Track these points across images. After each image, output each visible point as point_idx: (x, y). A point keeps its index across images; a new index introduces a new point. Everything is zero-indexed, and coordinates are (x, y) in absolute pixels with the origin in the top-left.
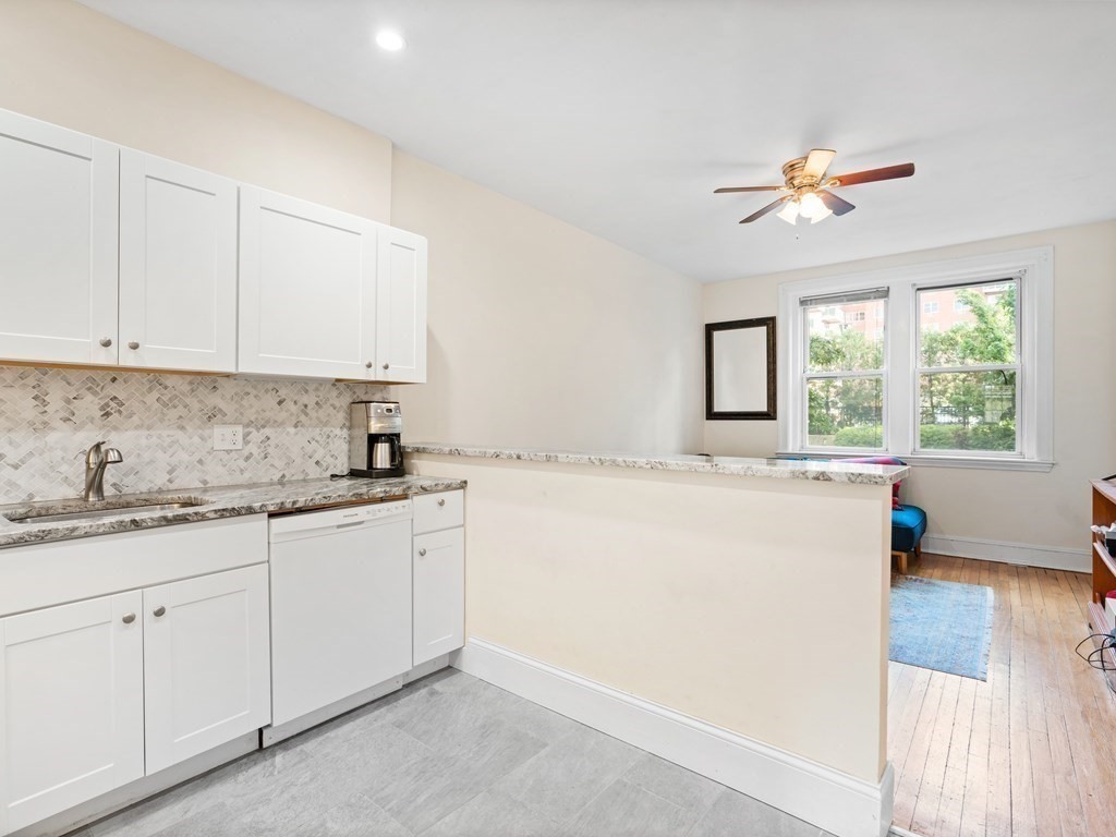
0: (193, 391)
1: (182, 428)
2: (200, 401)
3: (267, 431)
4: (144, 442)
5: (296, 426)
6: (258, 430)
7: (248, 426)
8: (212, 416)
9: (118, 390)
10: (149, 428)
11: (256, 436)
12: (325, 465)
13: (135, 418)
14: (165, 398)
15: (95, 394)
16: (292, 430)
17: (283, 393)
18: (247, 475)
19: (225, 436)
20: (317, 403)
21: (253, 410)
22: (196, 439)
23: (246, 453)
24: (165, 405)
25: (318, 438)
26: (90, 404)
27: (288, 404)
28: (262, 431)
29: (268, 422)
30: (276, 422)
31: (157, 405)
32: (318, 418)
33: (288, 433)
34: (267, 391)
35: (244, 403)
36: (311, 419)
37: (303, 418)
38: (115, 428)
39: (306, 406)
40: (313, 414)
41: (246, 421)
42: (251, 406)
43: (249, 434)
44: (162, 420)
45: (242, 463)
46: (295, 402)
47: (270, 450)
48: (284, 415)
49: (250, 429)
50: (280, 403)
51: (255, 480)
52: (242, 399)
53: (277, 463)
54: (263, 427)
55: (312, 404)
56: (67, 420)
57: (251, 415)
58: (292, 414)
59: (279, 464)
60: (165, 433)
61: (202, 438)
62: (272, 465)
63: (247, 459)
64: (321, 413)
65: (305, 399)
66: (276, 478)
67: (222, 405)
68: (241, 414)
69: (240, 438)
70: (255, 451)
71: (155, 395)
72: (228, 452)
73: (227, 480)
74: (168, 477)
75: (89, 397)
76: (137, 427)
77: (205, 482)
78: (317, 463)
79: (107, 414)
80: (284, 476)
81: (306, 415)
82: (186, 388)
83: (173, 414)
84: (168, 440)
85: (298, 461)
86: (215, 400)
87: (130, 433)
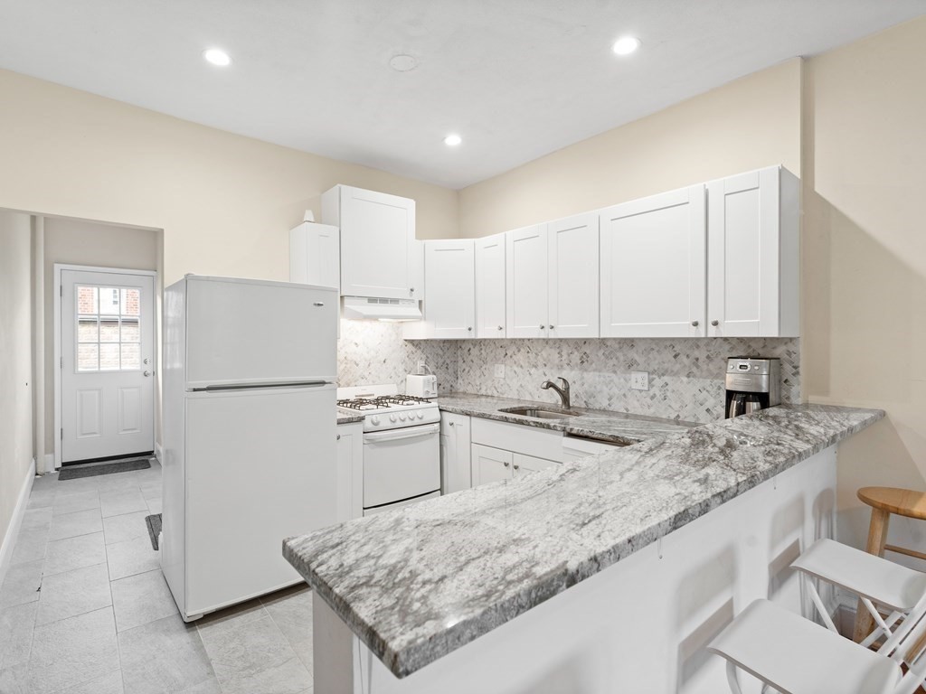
0: (620, 348)
1: (615, 372)
2: (624, 355)
3: (666, 378)
4: (597, 379)
5: (688, 376)
6: (659, 377)
7: (653, 373)
8: (631, 365)
9: (587, 349)
10: (600, 371)
11: (658, 382)
12: (715, 413)
13: (594, 365)
14: (607, 353)
15: (578, 351)
16: (685, 379)
17: (678, 348)
18: (652, 410)
19: (638, 379)
20: (708, 357)
21: (657, 362)
22: (622, 380)
23: (651, 393)
24: (607, 358)
25: (709, 389)
26: (576, 357)
27: (683, 358)
28: (662, 378)
29: (666, 371)
30: (672, 371)
31: (603, 357)
32: (708, 370)
33: (682, 382)
34: (666, 347)
35: (651, 356)
36: (702, 371)
37: (694, 369)
38: (586, 370)
39: (697, 359)
40: (705, 367)
41: (651, 369)
42: (655, 359)
43: (653, 379)
44: (605, 367)
45: (648, 400)
46: (688, 356)
47: (668, 394)
48: (678, 366)
49: (654, 376)
50: (675, 356)
51: (658, 415)
52: (649, 353)
53: (673, 404)
54: (663, 375)
55: (703, 357)
56: (568, 364)
57: (654, 365)
58: (685, 366)
59: (676, 406)
60: (607, 374)
61: (625, 380)
62: (670, 406)
63: (652, 398)
64: (711, 366)
65: (696, 353)
66: (673, 416)
67: (637, 358)
68: (649, 364)
69: (646, 381)
70: (658, 393)
71: (602, 351)
72: (641, 391)
73: (640, 412)
74: (608, 402)
75: (576, 353)
76: (595, 370)
77: (627, 410)
78: (708, 410)
79: (582, 362)
80: (678, 416)
81: (698, 367)
82: (617, 346)
83: (611, 363)
84: (608, 379)
85: (690, 406)
86: (633, 354)
87: (592, 373)
